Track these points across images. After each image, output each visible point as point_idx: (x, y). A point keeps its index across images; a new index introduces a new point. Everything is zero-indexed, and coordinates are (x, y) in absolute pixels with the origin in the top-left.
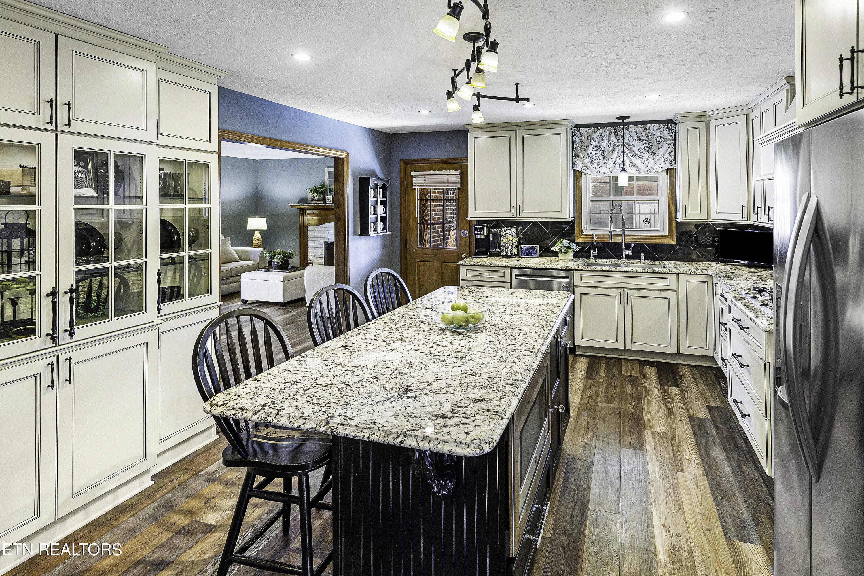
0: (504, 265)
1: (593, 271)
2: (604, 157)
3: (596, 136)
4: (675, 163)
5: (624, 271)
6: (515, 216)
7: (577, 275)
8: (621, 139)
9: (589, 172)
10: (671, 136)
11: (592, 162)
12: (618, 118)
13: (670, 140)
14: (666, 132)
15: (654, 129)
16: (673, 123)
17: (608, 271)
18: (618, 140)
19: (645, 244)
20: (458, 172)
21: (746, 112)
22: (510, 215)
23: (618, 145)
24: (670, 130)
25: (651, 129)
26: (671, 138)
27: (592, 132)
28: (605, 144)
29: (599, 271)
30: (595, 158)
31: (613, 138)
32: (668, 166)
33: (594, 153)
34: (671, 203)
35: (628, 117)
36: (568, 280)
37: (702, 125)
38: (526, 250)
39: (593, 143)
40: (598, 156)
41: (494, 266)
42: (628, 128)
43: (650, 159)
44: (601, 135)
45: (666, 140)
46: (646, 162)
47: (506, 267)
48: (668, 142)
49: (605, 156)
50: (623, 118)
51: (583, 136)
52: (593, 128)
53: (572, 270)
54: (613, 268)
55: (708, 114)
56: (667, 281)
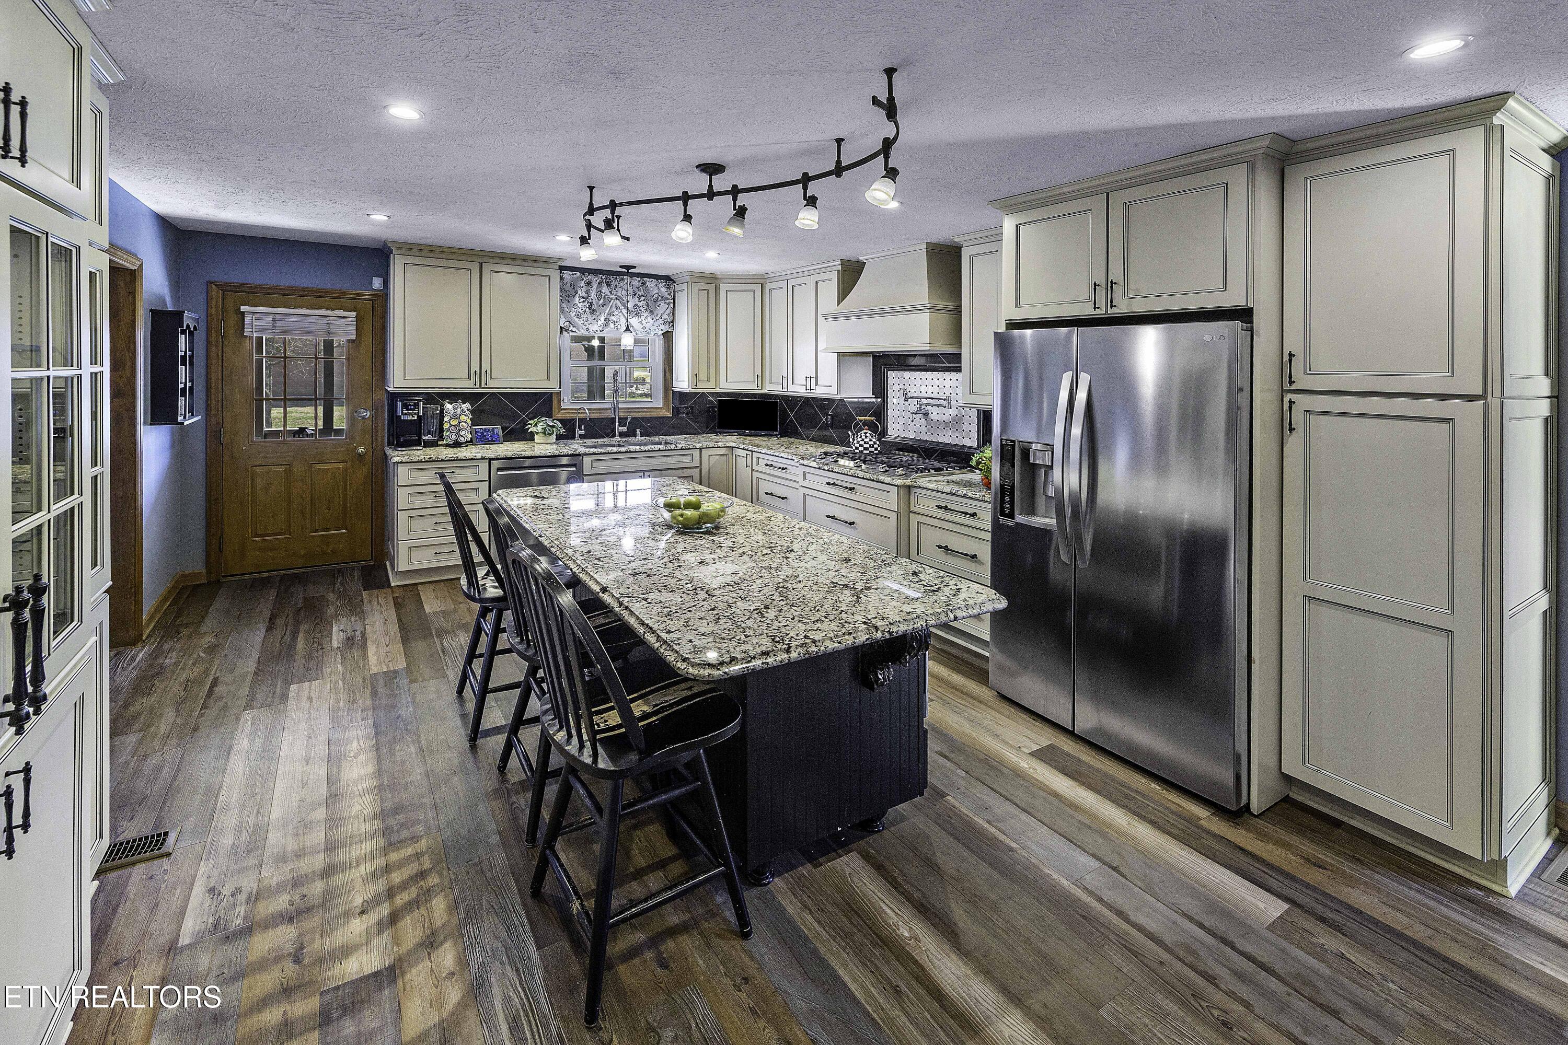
0: (479, 456)
1: (609, 453)
2: (593, 312)
3: (582, 284)
4: (673, 326)
5: (645, 451)
6: (478, 386)
7: (587, 460)
8: (614, 292)
9: (574, 329)
10: (669, 294)
11: (579, 316)
12: (621, 267)
13: (668, 299)
14: (663, 289)
15: (651, 283)
16: (672, 280)
17: (626, 452)
18: (611, 292)
19: (639, 417)
20: (354, 314)
21: (762, 281)
22: (469, 384)
23: (612, 299)
24: (669, 288)
25: (648, 284)
26: (669, 297)
27: (578, 278)
28: (593, 296)
29: (616, 453)
30: (581, 311)
31: (605, 290)
32: (666, 328)
33: (580, 305)
34: (667, 370)
35: (635, 267)
36: (574, 469)
37: (711, 287)
38: (483, 433)
39: (579, 292)
40: (584, 309)
41: (463, 460)
42: (623, 279)
43: (649, 319)
44: (589, 283)
45: (664, 299)
46: (644, 322)
47: (483, 458)
48: (667, 301)
49: (594, 311)
50: (628, 267)
51: (565, 282)
52: (579, 273)
53: (579, 455)
54: (632, 449)
55: (718, 276)
56: (689, 458)
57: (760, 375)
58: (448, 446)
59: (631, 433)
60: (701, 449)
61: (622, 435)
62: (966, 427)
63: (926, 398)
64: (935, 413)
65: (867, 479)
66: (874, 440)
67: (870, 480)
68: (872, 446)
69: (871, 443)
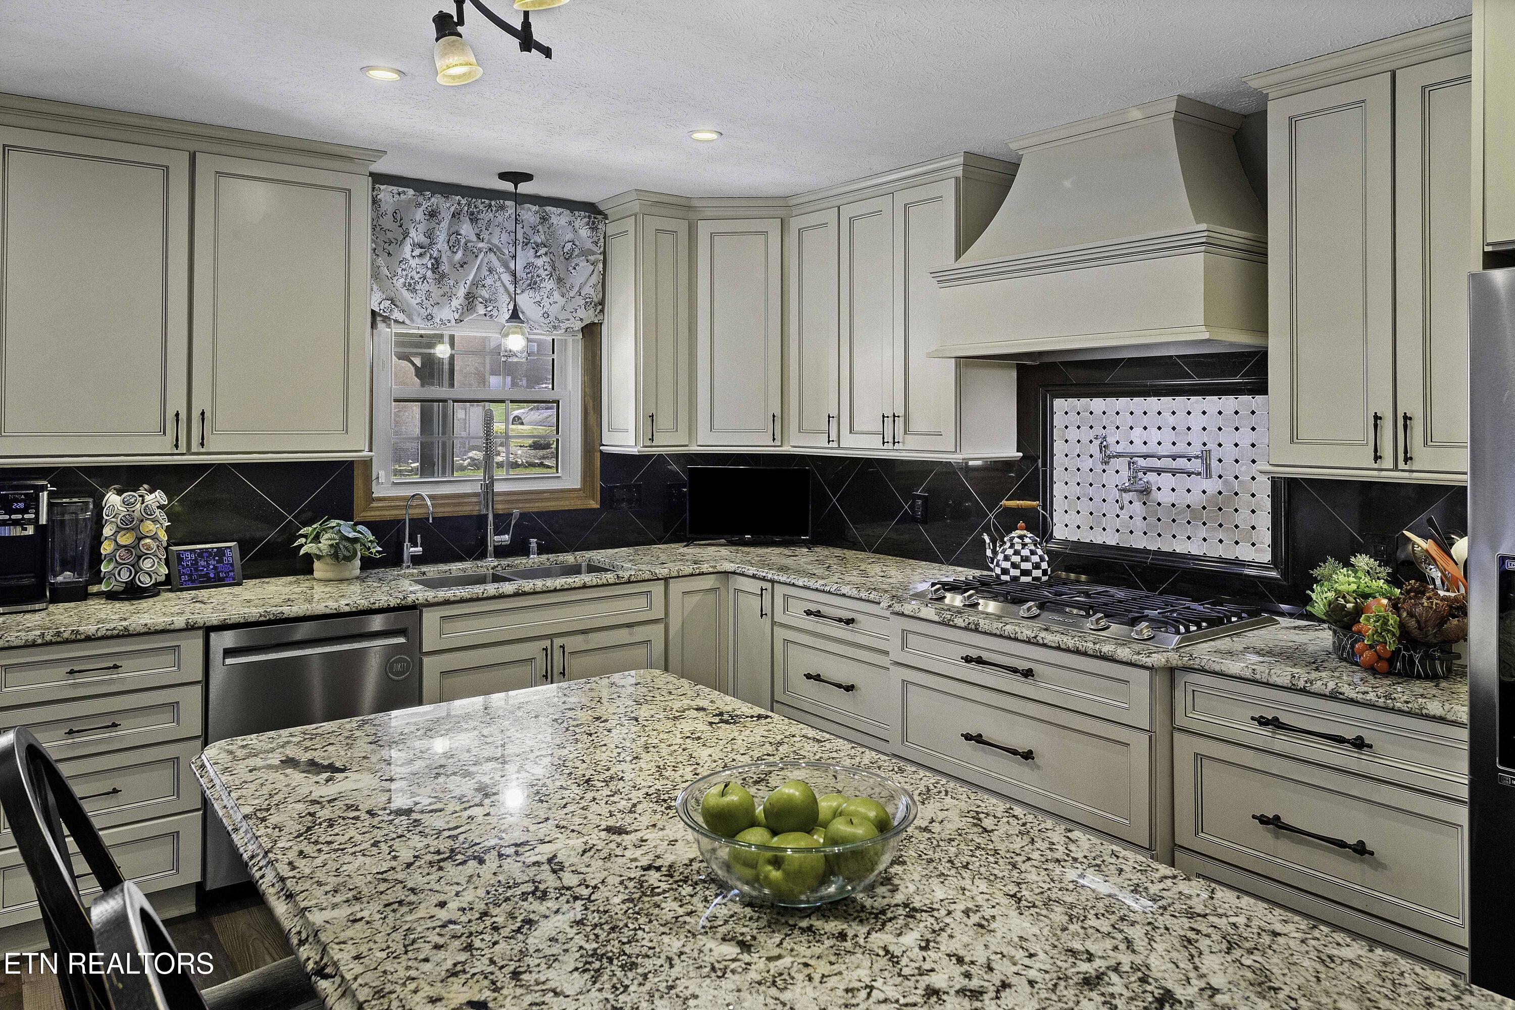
0: (180, 622)
1: (478, 599)
2: (441, 278)
3: (419, 215)
4: (602, 311)
5: (555, 590)
6: (183, 448)
7: (430, 618)
8: (485, 235)
9: (400, 317)
10: (596, 243)
11: (411, 288)
12: (504, 176)
13: (594, 253)
14: (584, 232)
15: (559, 218)
16: (600, 213)
17: (516, 594)
18: (478, 235)
19: (533, 513)
21: (782, 212)
22: (163, 445)
23: (480, 250)
24: (594, 228)
25: (554, 220)
26: (595, 249)
27: (409, 201)
28: (441, 237)
29: (494, 597)
30: (417, 277)
31: (466, 229)
32: (589, 316)
33: (413, 263)
34: (591, 411)
35: (528, 177)
36: (402, 640)
37: (681, 227)
38: (195, 563)
39: (413, 233)
40: (423, 271)
41: (139, 634)
42: (502, 208)
43: (556, 296)
44: (432, 214)
45: (585, 253)
46: (546, 302)
47: (190, 628)
48: (592, 258)
49: (443, 276)
50: (517, 177)
51: (382, 209)
52: (411, 192)
53: (413, 607)
55: (696, 203)
56: (642, 601)
57: (778, 413)
58: (111, 596)
59: (519, 548)
60: (666, 580)
61: (501, 552)
62: (1243, 518)
63: (1145, 457)
64: (1166, 489)
65: (1068, 650)
66: (1040, 552)
67: (1077, 652)
68: (1037, 566)
69: (1035, 559)
